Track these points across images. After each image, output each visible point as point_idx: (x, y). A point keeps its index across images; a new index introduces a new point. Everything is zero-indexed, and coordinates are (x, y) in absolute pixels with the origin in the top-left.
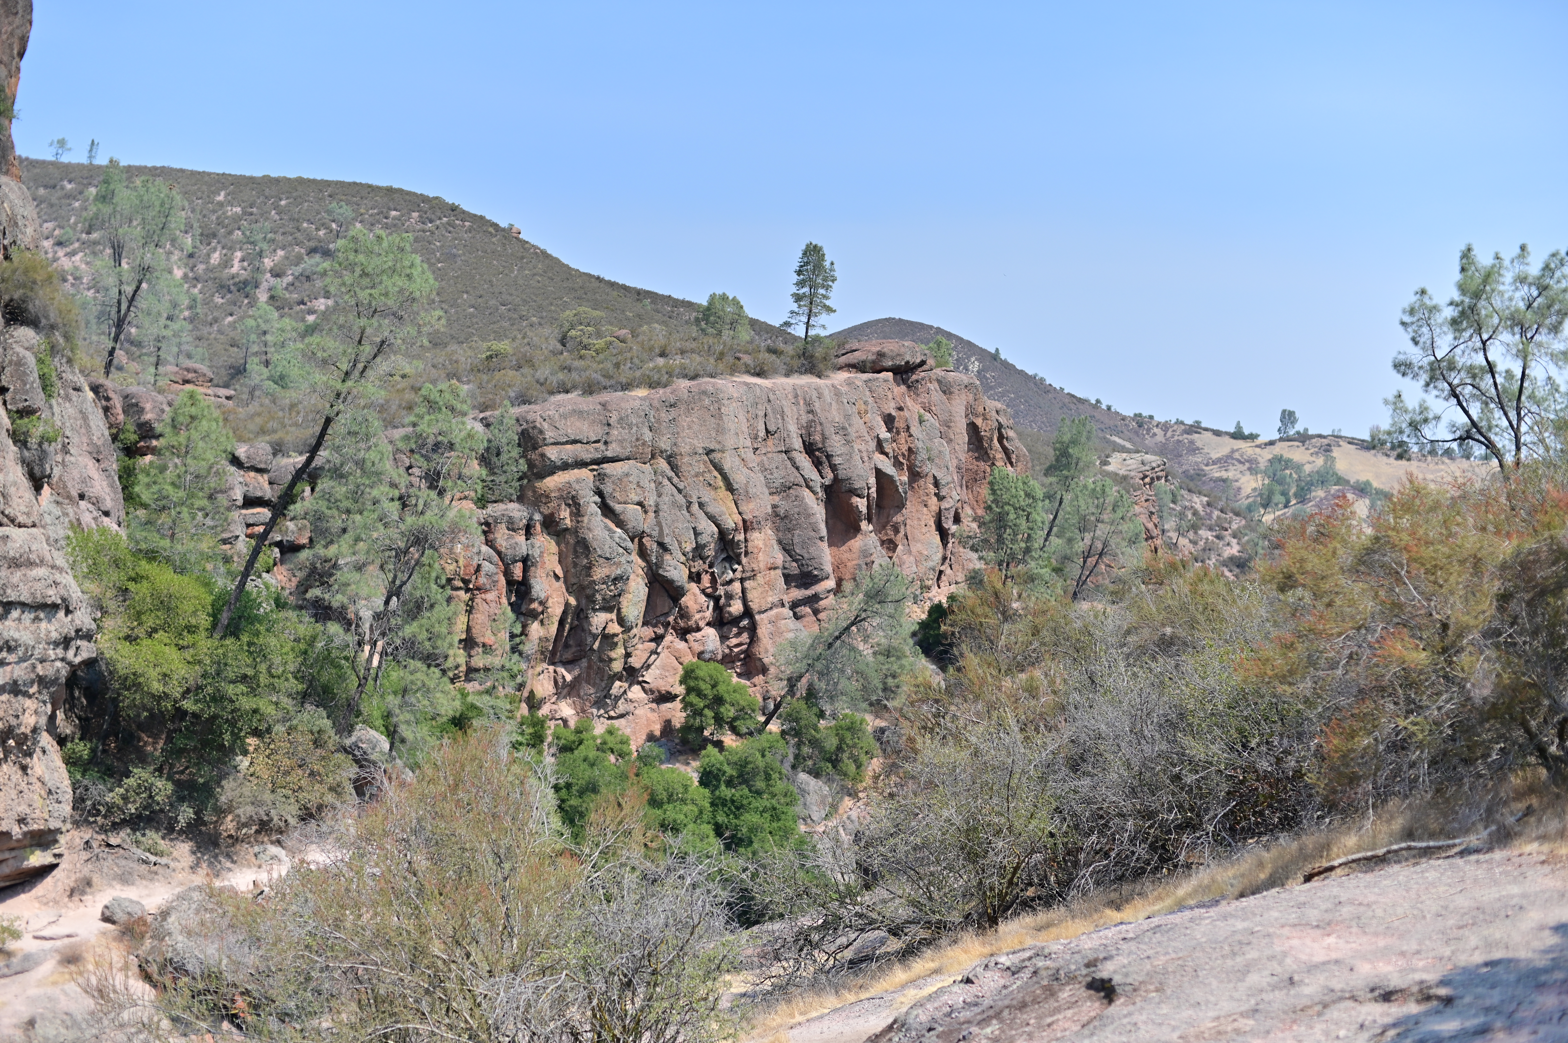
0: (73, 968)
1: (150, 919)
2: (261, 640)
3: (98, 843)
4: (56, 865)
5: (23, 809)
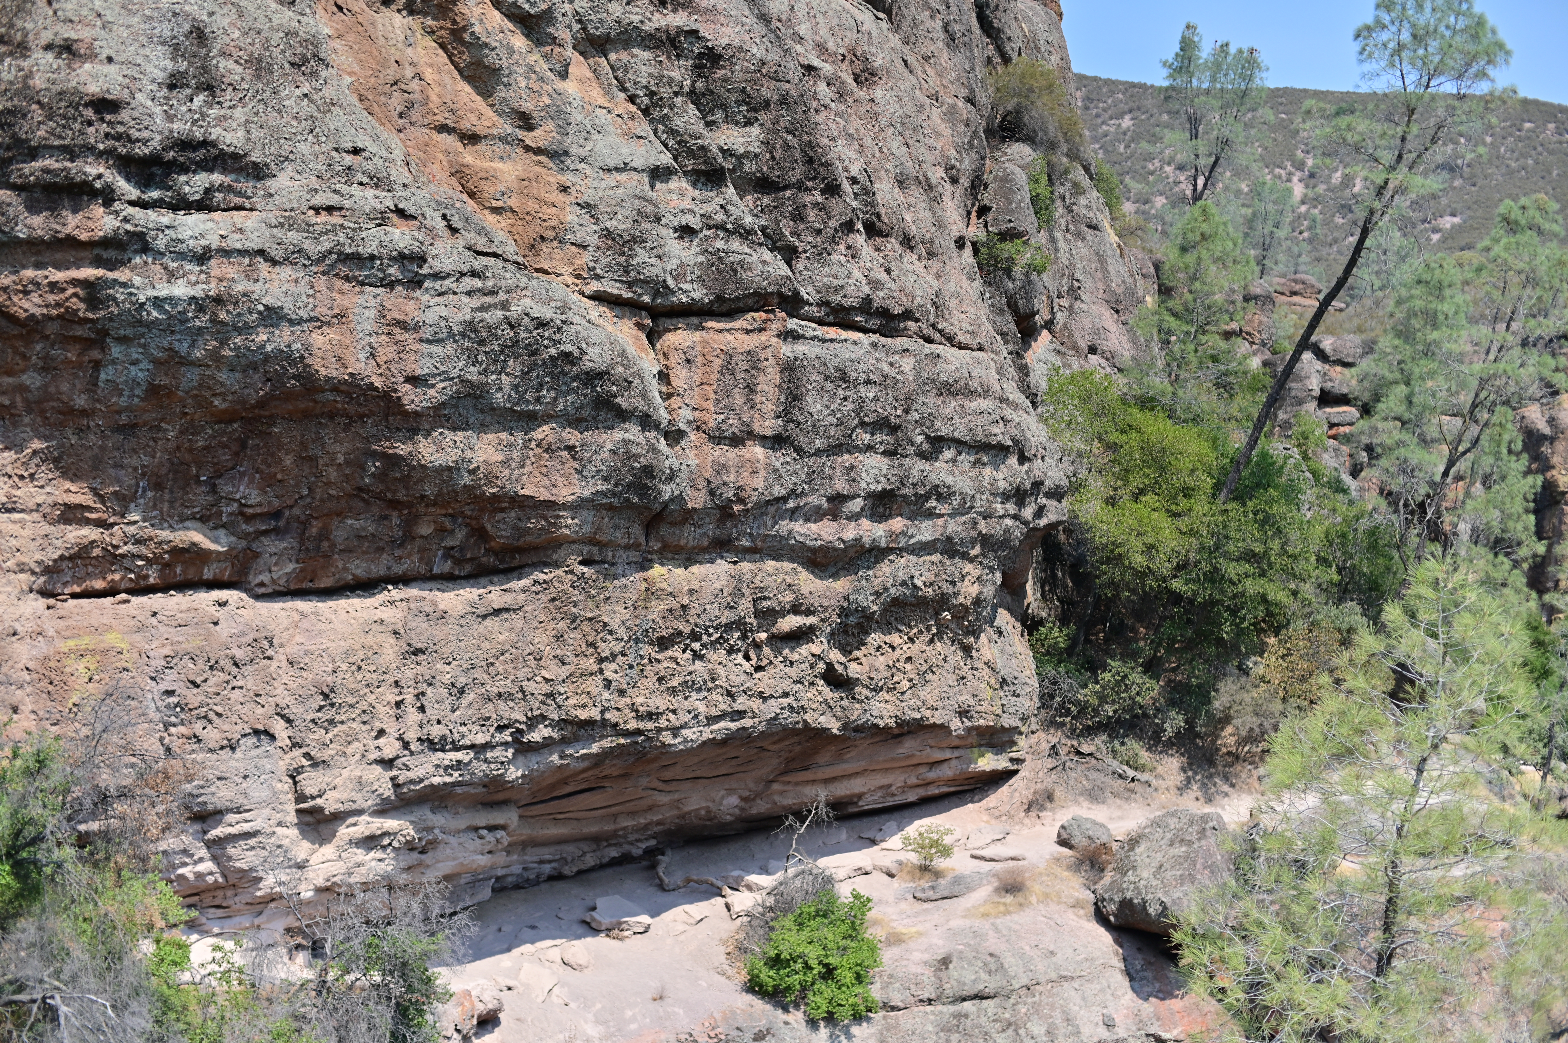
0: (1009, 899)
1: (1115, 846)
2: (1274, 510)
3: (1066, 749)
4: (1016, 772)
5: (965, 698)
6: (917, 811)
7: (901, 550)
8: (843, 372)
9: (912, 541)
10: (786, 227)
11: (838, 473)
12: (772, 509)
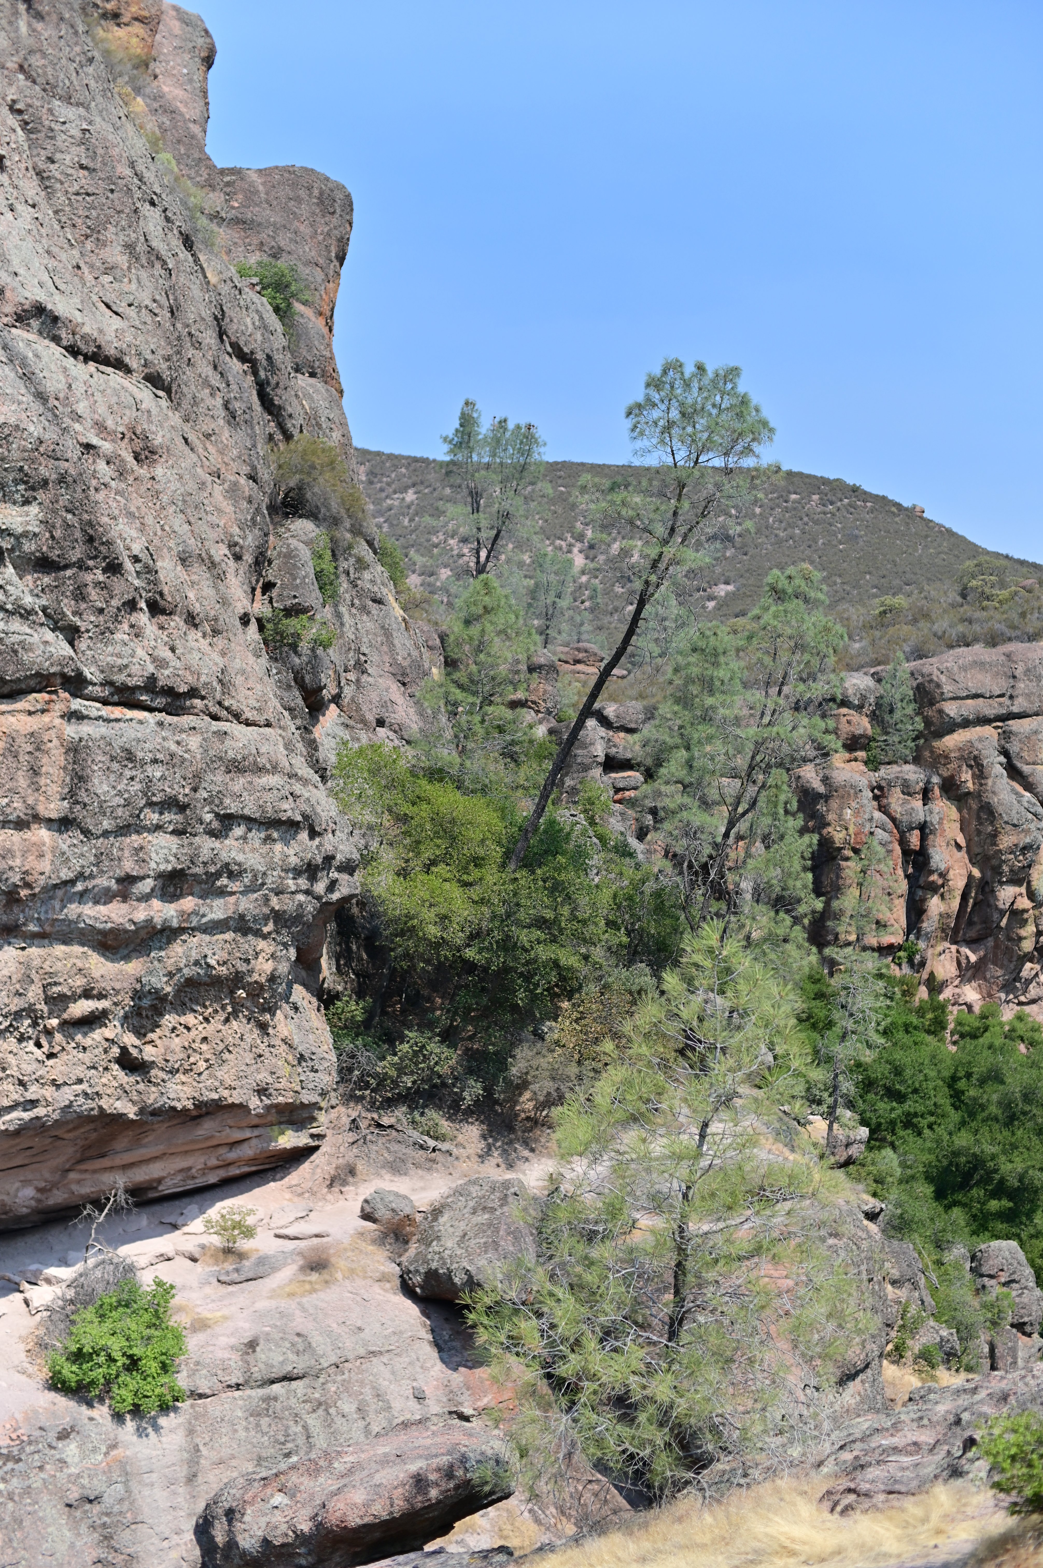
0: (314, 1277)
1: (419, 1217)
2: (563, 877)
3: (367, 1122)
4: (317, 1148)
5: (263, 1077)
6: (218, 1192)
7: (193, 929)
8: (128, 751)
9: (204, 920)
10: (68, 607)
11: (127, 853)
12: (60, 893)
